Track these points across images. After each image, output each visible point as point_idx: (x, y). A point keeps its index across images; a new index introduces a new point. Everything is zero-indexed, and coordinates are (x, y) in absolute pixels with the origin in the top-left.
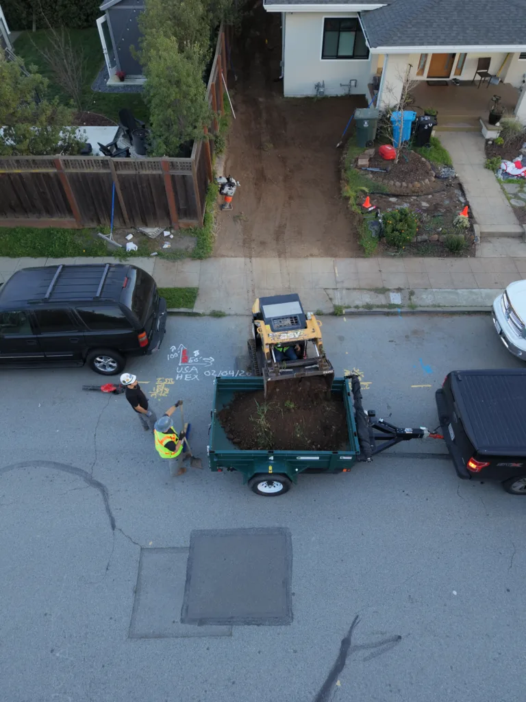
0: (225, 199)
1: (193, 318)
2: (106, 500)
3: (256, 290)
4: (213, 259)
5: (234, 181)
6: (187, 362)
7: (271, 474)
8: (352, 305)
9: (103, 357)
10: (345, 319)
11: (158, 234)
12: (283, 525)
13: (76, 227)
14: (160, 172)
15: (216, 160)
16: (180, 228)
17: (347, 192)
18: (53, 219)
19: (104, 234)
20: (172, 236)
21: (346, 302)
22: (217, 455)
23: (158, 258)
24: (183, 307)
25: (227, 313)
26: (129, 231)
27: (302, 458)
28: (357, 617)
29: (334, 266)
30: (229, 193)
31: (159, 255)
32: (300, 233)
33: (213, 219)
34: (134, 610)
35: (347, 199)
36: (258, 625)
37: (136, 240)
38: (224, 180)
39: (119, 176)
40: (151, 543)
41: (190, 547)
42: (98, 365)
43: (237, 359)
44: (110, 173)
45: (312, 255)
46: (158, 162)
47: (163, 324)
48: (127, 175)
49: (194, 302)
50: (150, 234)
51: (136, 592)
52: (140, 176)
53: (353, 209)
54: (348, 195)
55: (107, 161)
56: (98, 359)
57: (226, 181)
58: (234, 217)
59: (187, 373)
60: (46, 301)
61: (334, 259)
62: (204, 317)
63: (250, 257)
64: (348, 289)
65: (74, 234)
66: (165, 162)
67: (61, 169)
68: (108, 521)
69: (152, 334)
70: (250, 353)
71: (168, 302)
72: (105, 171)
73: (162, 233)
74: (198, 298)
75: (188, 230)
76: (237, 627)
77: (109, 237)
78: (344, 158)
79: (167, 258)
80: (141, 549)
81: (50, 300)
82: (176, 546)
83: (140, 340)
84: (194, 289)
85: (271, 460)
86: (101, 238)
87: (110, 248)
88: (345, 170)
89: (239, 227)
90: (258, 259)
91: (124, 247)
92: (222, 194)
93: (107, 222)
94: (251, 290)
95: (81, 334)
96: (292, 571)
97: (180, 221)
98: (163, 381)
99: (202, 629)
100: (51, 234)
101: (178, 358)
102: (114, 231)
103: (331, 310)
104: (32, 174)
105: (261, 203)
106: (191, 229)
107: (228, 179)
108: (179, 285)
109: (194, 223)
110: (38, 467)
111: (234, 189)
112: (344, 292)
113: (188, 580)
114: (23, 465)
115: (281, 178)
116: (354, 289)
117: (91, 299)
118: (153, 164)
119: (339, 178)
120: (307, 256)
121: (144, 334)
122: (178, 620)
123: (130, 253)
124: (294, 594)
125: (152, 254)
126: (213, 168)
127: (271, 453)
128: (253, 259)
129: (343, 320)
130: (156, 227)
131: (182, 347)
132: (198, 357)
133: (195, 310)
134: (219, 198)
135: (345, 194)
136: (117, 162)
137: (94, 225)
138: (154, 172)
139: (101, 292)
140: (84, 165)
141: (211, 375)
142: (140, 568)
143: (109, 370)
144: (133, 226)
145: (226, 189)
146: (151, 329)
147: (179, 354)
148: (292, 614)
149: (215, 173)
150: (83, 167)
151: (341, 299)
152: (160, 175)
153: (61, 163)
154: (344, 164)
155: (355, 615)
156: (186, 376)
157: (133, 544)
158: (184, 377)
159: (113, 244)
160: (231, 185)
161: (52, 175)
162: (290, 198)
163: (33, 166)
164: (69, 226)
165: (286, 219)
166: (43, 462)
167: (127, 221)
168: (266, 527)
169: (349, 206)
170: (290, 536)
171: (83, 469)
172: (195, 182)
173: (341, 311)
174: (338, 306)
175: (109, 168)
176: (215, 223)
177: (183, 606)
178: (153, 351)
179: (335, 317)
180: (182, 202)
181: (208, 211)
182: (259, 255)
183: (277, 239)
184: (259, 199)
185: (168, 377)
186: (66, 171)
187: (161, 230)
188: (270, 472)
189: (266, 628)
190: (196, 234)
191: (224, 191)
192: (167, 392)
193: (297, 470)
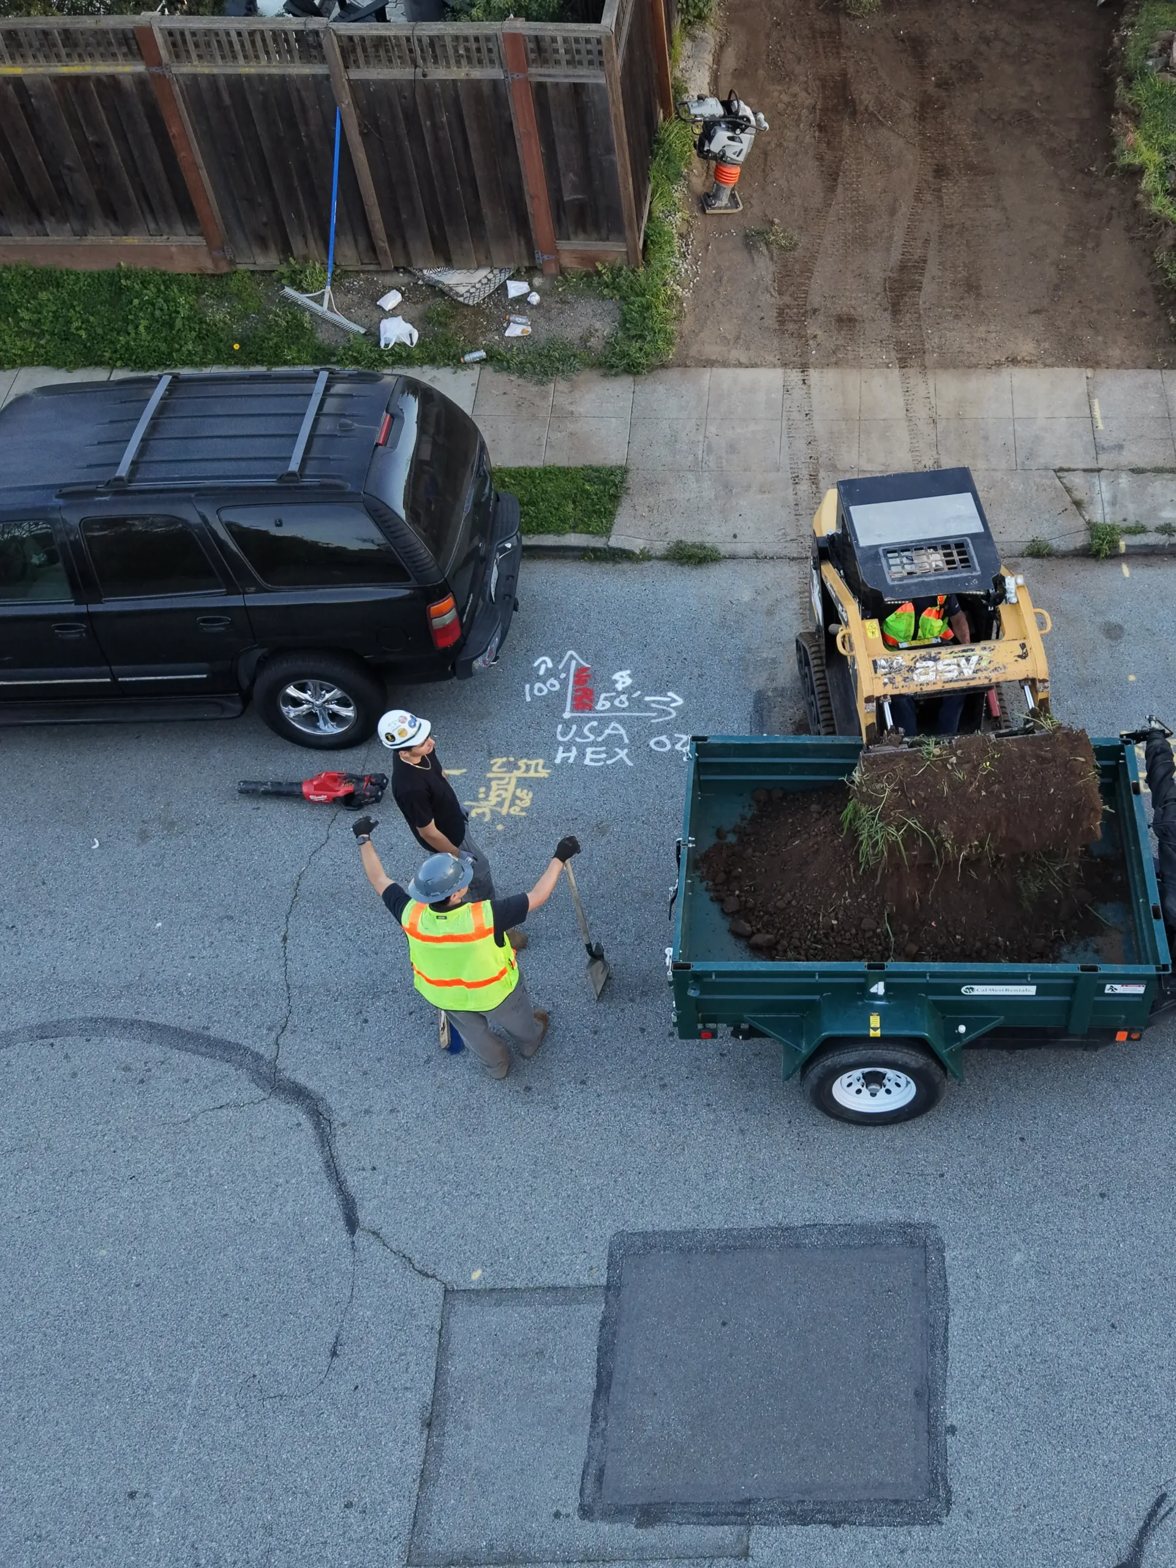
0: (718, 174)
1: (609, 566)
2: (325, 1138)
3: (822, 474)
4: (673, 374)
5: (746, 110)
6: (591, 709)
7: (875, 1039)
8: (1151, 524)
9: (310, 683)
10: (1126, 570)
11: (488, 290)
12: (917, 1216)
13: (209, 267)
14: (495, 73)
15: (685, 47)
16: (562, 271)
17: (1134, 150)
18: (132, 240)
19: (305, 291)
20: (535, 298)
21: (1132, 513)
22: (698, 977)
23: (489, 369)
24: (574, 529)
25: (724, 549)
26: (388, 280)
27: (980, 990)
28: (1164, 1496)
29: (1089, 396)
30: (730, 153)
31: (493, 359)
32: (972, 287)
33: (676, 240)
34: (424, 1479)
35: (1136, 173)
36: (835, 1524)
37: (417, 310)
38: (713, 108)
39: (356, 86)
40: (476, 1275)
41: (608, 1288)
42: (291, 712)
43: (760, 698)
44: (327, 77)
45: (1014, 361)
46: (488, 39)
47: (509, 579)
48: (384, 83)
49: (610, 515)
50: (461, 290)
51: (429, 1425)
52: (428, 87)
53: (1155, 208)
54: (1137, 161)
55: (316, 33)
56: (292, 691)
57: (719, 111)
58: (746, 236)
59: (593, 744)
60: (119, 489)
61: (1089, 372)
62: (647, 564)
63: (804, 368)
64: (1137, 471)
65: (198, 291)
66: (514, 38)
67: (160, 64)
68: (334, 1205)
69: (475, 606)
70: (804, 676)
71: (524, 514)
72: (307, 70)
73: (503, 287)
74: (626, 503)
75: (591, 276)
76: (765, 1529)
77: (319, 300)
78: (1124, 40)
79: (521, 371)
80: (446, 1291)
81: (134, 486)
82: (561, 1281)
83: (437, 623)
84: (611, 471)
85: (875, 996)
86: (295, 304)
87: (323, 336)
88: (1129, 80)
89: (764, 268)
90: (831, 376)
91: (373, 334)
92: (704, 154)
93: (314, 249)
94: (804, 473)
95: (236, 601)
96: (946, 1359)
97: (563, 245)
98: (512, 767)
99: (650, 1536)
100: (120, 290)
101: (561, 695)
102: (338, 280)
103: (1080, 540)
104: (60, 80)
105: (840, 189)
106: (599, 274)
107: (727, 105)
108: (561, 459)
109: (613, 250)
110: (95, 1040)
111: (747, 138)
112: (1124, 480)
113: (603, 1387)
114: (43, 1033)
115: (907, 107)
116: (1159, 471)
117: (272, 482)
118: (474, 46)
119: (1106, 106)
120: (998, 364)
121: (448, 602)
122: (571, 1507)
123: (392, 352)
124: (952, 1430)
125: (468, 358)
126: (675, 72)
127: (877, 971)
128: (814, 374)
129: (1121, 572)
130: (479, 266)
131: (573, 659)
132: (628, 691)
133: (614, 542)
134: (696, 172)
135: (1128, 159)
136: (351, 38)
137: (268, 260)
138: (477, 74)
139: (304, 460)
140: (237, 47)
141: (672, 750)
142: (443, 1350)
143: (330, 729)
144: (402, 262)
145: (721, 139)
146: (471, 591)
147: (564, 683)
148: (949, 1492)
149: (680, 90)
150: (235, 57)
151: (1113, 503)
152: (495, 83)
153: (159, 38)
154: (1124, 56)
155: (1155, 1495)
156: (589, 750)
157: (418, 1278)
158: (582, 755)
159: (335, 325)
160: (736, 123)
161: (128, 84)
162: (940, 172)
163: (63, 52)
164: (182, 266)
165: (927, 241)
166: (112, 1022)
167: (383, 244)
168: (859, 1221)
169: (1140, 197)
170: (941, 1251)
171: (245, 1043)
172: (617, 109)
173: (1114, 545)
174: (1105, 526)
175: (323, 60)
176: (683, 256)
177: (587, 1465)
178: (478, 664)
179: (1091, 564)
180: (569, 179)
181: (657, 214)
182: (834, 360)
183: (896, 309)
184: (832, 176)
185: (527, 756)
186: (175, 70)
187: (498, 278)
188: (872, 1033)
189: (863, 1533)
190: (618, 288)
191: (715, 146)
192: (527, 803)
193: (962, 1029)
